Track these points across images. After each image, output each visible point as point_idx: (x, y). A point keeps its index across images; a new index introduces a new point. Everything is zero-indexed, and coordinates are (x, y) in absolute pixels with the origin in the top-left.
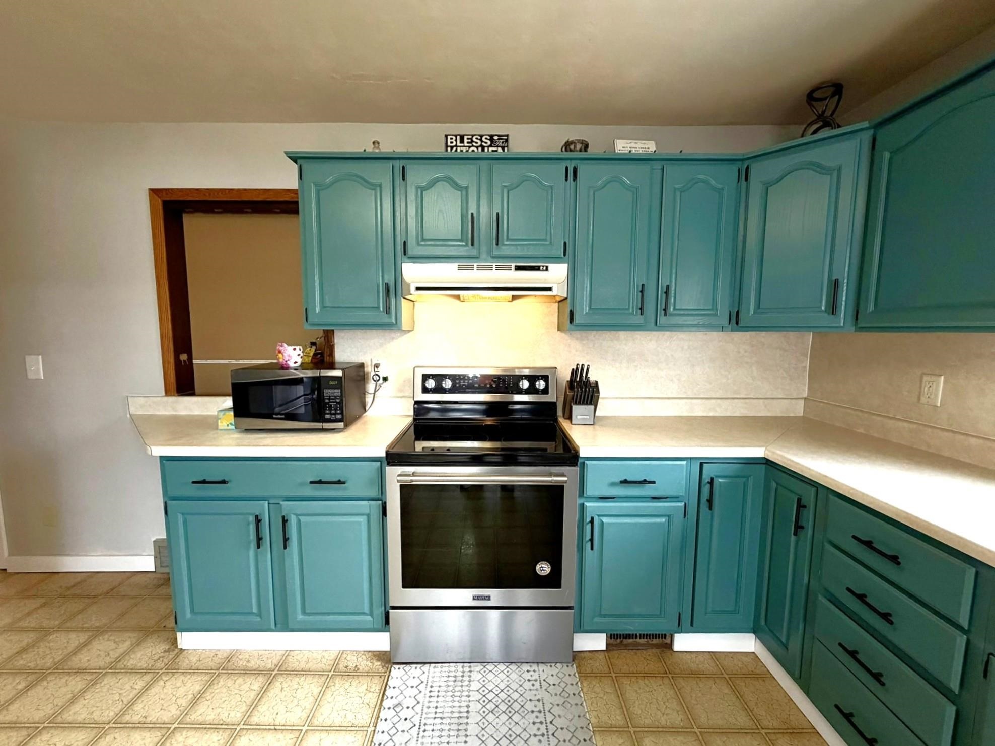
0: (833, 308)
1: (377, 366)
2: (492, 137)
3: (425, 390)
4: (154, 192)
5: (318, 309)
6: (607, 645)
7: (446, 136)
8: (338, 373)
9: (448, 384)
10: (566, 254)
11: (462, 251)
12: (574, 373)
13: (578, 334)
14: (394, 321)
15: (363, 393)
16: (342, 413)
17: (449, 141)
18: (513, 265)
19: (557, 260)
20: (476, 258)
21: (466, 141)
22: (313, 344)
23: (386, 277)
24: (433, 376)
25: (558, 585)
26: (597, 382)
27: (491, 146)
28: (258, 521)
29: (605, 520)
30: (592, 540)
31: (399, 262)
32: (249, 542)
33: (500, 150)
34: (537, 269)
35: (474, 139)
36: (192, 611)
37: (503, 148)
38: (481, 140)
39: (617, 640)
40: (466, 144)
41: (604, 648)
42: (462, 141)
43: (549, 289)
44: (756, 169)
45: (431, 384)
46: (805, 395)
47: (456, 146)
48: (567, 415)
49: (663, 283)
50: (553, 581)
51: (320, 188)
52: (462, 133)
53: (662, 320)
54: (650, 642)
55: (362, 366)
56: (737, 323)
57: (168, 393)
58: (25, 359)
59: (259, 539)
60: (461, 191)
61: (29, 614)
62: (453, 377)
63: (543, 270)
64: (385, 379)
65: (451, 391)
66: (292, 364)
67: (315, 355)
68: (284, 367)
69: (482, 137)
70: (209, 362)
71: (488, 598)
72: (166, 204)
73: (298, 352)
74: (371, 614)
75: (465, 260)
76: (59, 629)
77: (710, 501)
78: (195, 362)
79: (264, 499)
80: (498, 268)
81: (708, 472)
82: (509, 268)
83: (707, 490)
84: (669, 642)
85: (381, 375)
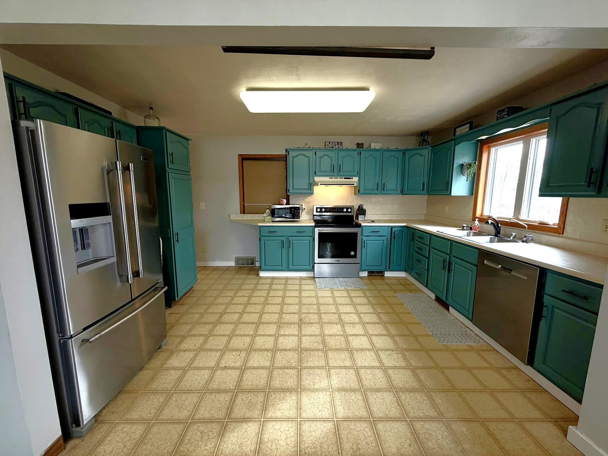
0: (423, 190)
1: (302, 205)
2: (338, 142)
3: (317, 212)
4: (240, 155)
5: (292, 189)
6: (368, 275)
8: (299, 206)
9: (324, 210)
10: (358, 175)
11: (330, 174)
12: (359, 207)
13: (360, 196)
14: (312, 192)
17: (326, 143)
18: (344, 178)
19: (355, 176)
20: (334, 176)
23: (310, 181)
24: (319, 208)
25: (356, 257)
26: (365, 209)
28: (283, 242)
29: (367, 241)
30: (364, 246)
31: (313, 177)
32: (280, 247)
34: (350, 179)
35: (333, 143)
36: (265, 265)
37: (341, 145)
38: (335, 143)
39: (371, 273)
42: (330, 144)
43: (354, 184)
44: (407, 153)
45: (319, 210)
46: (425, 213)
47: (328, 145)
48: (357, 219)
49: (383, 182)
50: (355, 256)
52: (329, 141)
53: (383, 192)
54: (379, 274)
56: (403, 193)
57: (241, 213)
58: (199, 203)
59: (283, 247)
60: (330, 158)
62: (325, 208)
64: (304, 209)
65: (325, 212)
66: (284, 204)
70: (249, 204)
71: (339, 261)
72: (242, 158)
73: (286, 201)
74: (309, 266)
75: (331, 176)
77: (394, 237)
79: (284, 236)
80: (340, 178)
81: (394, 230)
82: (342, 178)
83: (393, 234)
84: (383, 274)
85: (304, 208)
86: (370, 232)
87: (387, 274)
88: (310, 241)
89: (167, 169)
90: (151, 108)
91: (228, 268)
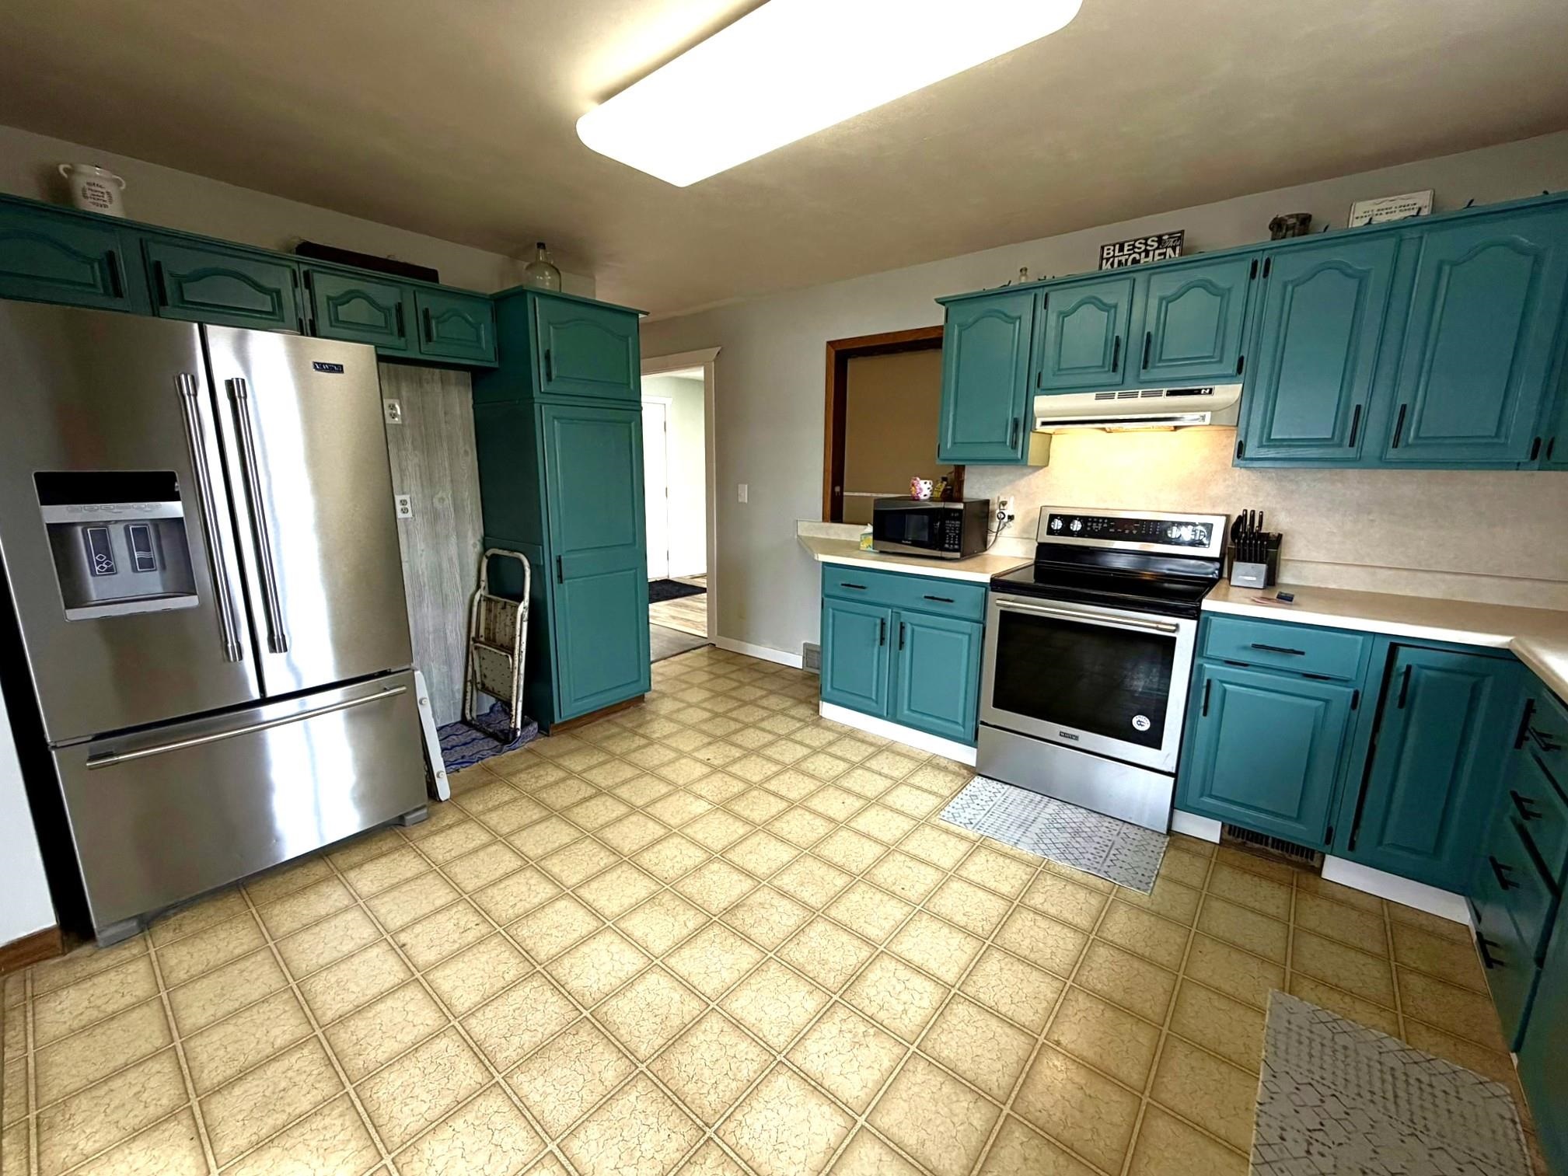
1: (1004, 504)
2: (1160, 237)
3: (1051, 532)
4: (830, 344)
5: (949, 445)
6: (1221, 840)
7: (1103, 248)
8: (960, 506)
9: (1077, 526)
10: (1242, 371)
11: (1104, 378)
14: (1019, 456)
15: (985, 531)
16: (959, 544)
17: (1105, 252)
18: (1165, 390)
19: (1226, 380)
20: (1121, 385)
21: (1126, 248)
22: (944, 479)
23: (1016, 411)
24: (1062, 517)
25: (1158, 746)
26: (1281, 533)
27: (1158, 248)
28: (883, 624)
29: (1228, 687)
30: (1207, 707)
31: (1031, 395)
32: (875, 640)
33: (1170, 251)
34: (1198, 392)
35: (1137, 245)
36: (832, 687)
37: (1174, 248)
38: (1146, 244)
39: (1237, 836)
40: (1126, 252)
41: (1218, 841)
42: (1121, 250)
45: (1058, 524)
47: (1114, 256)
49: (1401, 400)
50: (1152, 740)
51: (963, 328)
52: (1121, 240)
53: (1392, 454)
54: (1287, 856)
55: (987, 503)
56: (1547, 458)
57: (824, 520)
58: (737, 487)
59: (882, 639)
60: (1108, 311)
61: (733, 672)
62: (1084, 520)
63: (1205, 394)
64: (1011, 518)
65: (1082, 533)
66: (922, 497)
67: (945, 490)
68: (916, 499)
69: (1146, 239)
70: (856, 494)
71: (1076, 738)
72: (837, 353)
73: (928, 485)
74: (963, 726)
75: (1102, 389)
76: (749, 684)
77: (1407, 699)
78: (845, 494)
79: (889, 606)
80: (1144, 395)
81: (1404, 658)
82: (1159, 394)
83: (1397, 683)
84: (1316, 864)
85: (1007, 513)
86: (1245, 648)
87: (1338, 871)
88: (970, 635)
89: (536, 393)
90: (541, 245)
91: (779, 672)
